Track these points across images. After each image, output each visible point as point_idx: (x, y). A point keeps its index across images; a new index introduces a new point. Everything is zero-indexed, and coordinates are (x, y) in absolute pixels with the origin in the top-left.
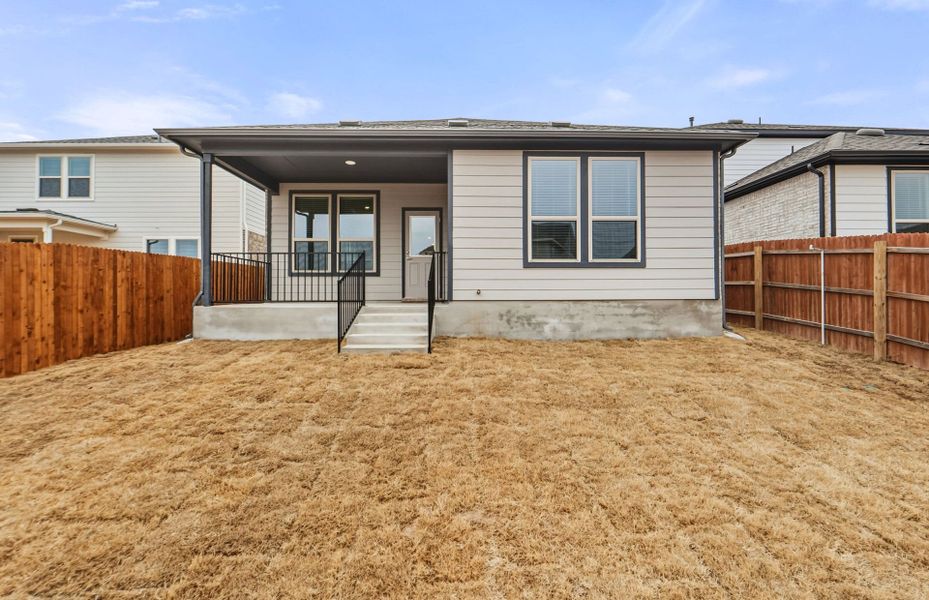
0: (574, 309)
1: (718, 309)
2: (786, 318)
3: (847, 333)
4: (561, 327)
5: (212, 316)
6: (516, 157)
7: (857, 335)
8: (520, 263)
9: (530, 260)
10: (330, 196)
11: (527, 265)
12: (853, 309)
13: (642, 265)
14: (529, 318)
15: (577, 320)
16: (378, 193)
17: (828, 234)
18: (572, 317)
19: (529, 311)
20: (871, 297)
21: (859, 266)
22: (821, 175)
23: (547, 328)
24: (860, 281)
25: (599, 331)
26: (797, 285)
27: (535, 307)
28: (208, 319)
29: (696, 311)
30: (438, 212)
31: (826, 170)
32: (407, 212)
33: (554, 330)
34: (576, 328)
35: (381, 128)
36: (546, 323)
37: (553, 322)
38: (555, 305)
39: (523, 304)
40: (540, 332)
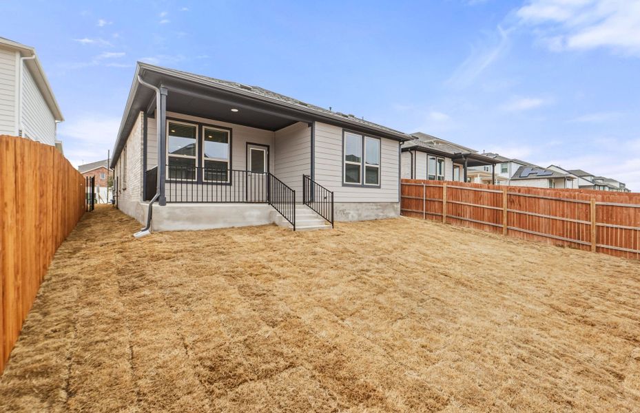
0: (359, 206)
1: (398, 206)
2: (409, 210)
3: (432, 215)
4: (355, 215)
5: (168, 213)
6: (339, 130)
7: (436, 215)
8: (340, 184)
9: (345, 182)
10: (197, 126)
11: (344, 185)
12: (435, 206)
13: (379, 187)
14: (343, 211)
15: (360, 212)
16: (231, 129)
17: (414, 178)
18: (358, 210)
19: (344, 208)
20: (442, 202)
21: (437, 191)
22: (412, 154)
23: (350, 216)
24: (437, 196)
25: (367, 216)
26: (414, 197)
27: (346, 205)
28: (166, 216)
29: (394, 207)
30: (267, 148)
31: (413, 152)
32: (248, 145)
33: (352, 216)
34: (359, 215)
35: (227, 85)
36: (349, 213)
37: (352, 212)
38: (353, 205)
39: (341, 204)
40: (348, 218)
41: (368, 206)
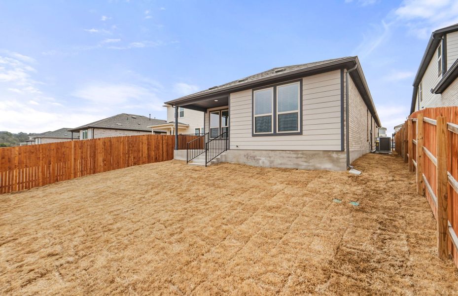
0: (271, 154)
1: (344, 156)
4: (266, 161)
6: (250, 92)
9: (254, 133)
10: (219, 112)
11: (253, 135)
13: (301, 133)
14: (254, 157)
15: (272, 159)
18: (270, 157)
19: (254, 154)
23: (260, 161)
25: (281, 164)
27: (257, 153)
28: (177, 154)
29: (330, 157)
33: (263, 162)
34: (272, 162)
36: (260, 159)
37: (263, 159)
38: (264, 152)
39: (252, 151)
40: (258, 163)
41: (283, 154)
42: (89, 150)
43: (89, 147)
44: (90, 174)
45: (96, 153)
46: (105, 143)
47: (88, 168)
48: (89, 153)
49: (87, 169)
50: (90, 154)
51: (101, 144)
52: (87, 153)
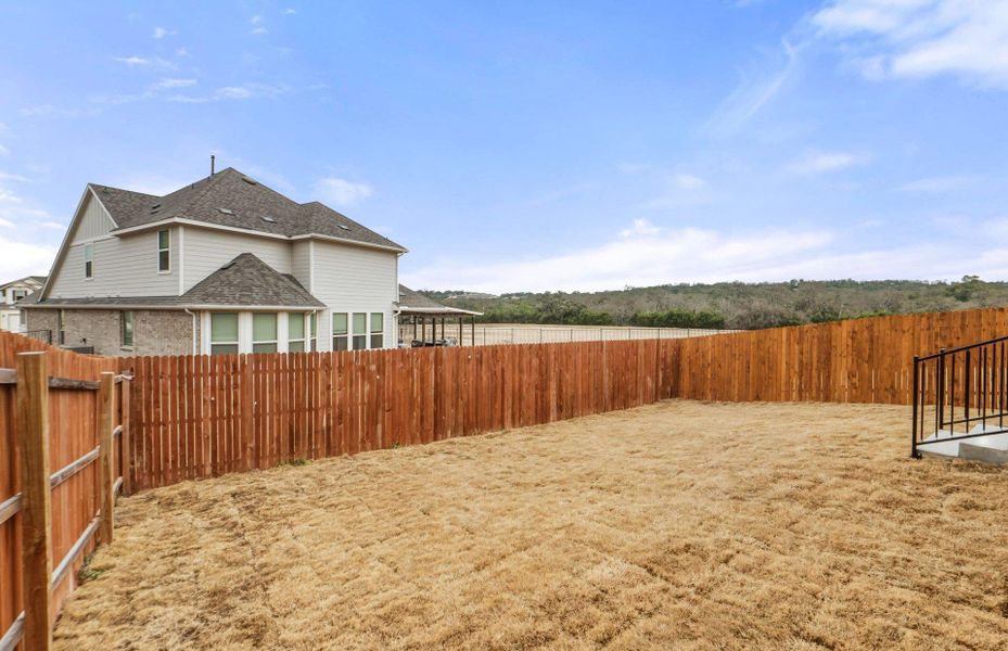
42: (815, 347)
43: (816, 340)
44: (817, 399)
45: (833, 354)
46: (854, 332)
47: (814, 386)
48: (815, 354)
49: (810, 387)
50: (819, 357)
51: (845, 335)
52: (811, 355)
